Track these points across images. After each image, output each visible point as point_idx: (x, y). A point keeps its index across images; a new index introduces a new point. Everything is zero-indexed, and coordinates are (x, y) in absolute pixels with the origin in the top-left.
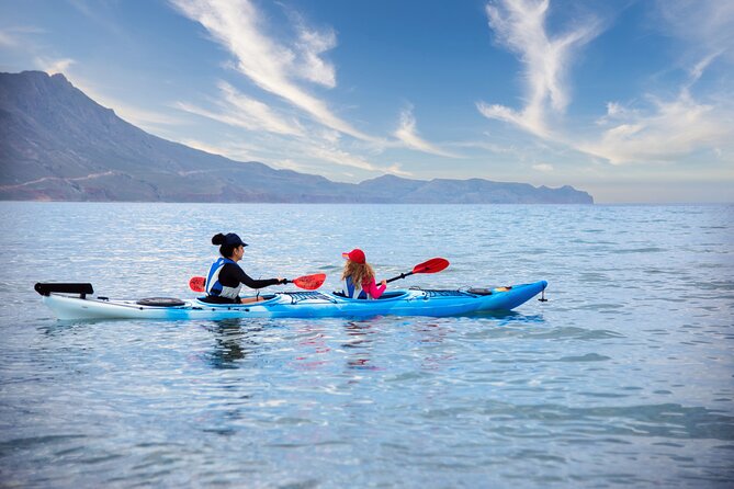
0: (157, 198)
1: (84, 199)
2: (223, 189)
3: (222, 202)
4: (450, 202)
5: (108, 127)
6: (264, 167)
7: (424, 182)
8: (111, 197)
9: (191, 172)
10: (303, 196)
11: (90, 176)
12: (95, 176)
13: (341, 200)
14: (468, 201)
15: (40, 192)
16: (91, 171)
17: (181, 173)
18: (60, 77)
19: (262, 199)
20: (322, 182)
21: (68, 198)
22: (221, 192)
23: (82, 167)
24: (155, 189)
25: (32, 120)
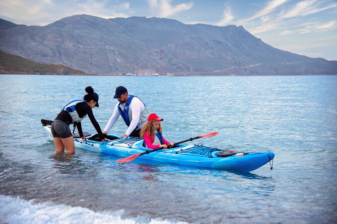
0: (277, 74)
1: (248, 75)
2: (305, 69)
3: (305, 75)
5: (259, 46)
8: (259, 74)
9: (292, 63)
11: (251, 66)
12: (253, 65)
15: (232, 72)
16: (252, 64)
17: (287, 64)
18: (241, 27)
21: (242, 74)
22: (304, 71)
23: (248, 62)
24: (276, 70)
25: (229, 44)
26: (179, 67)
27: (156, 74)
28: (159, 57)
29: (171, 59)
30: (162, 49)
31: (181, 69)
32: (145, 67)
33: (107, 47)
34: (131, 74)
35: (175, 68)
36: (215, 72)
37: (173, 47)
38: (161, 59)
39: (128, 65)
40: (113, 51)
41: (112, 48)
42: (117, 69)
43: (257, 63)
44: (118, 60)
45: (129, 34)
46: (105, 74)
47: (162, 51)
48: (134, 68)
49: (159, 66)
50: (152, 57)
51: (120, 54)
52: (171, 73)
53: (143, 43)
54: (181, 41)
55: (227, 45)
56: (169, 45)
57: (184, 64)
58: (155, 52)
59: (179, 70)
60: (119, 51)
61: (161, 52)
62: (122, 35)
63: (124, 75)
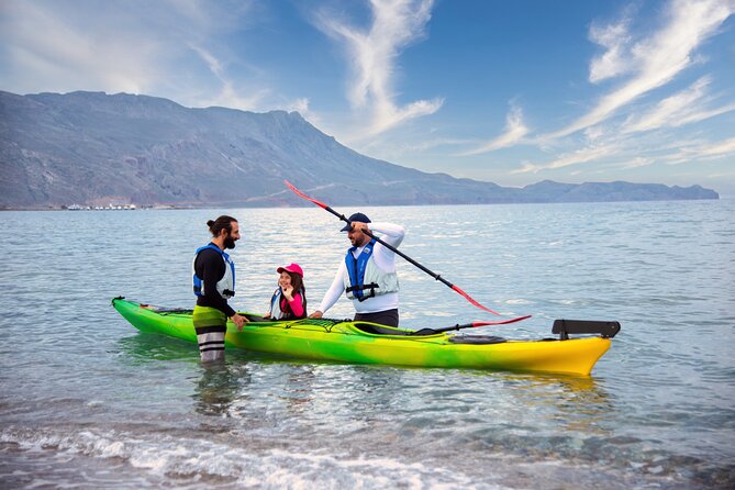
0: (366, 203)
2: (417, 194)
3: (416, 204)
4: (597, 200)
5: (330, 150)
6: (448, 178)
7: (575, 186)
9: (392, 183)
10: (479, 199)
11: (318, 188)
12: (321, 187)
13: (509, 200)
14: (613, 199)
15: (282, 201)
16: (319, 184)
17: (385, 184)
19: (447, 202)
20: (493, 187)
21: (302, 205)
22: (415, 197)
23: (312, 181)
24: (365, 196)
25: (275, 147)
26: (176, 191)
27: (133, 206)
28: (136, 172)
29: (161, 177)
30: (142, 156)
31: (183, 195)
32: (107, 192)
33: (24, 151)
34: (78, 206)
35: (170, 193)
36: (250, 200)
37: (164, 153)
38: (141, 175)
39: (72, 189)
40: (37, 160)
41: (35, 154)
42: (47, 196)
43: (330, 183)
44: (50, 178)
45: (72, 125)
46: (22, 207)
47: (142, 161)
48: (84, 195)
49: (137, 190)
50: (121, 173)
51: (54, 166)
52: (161, 203)
53: (101, 143)
54: (180, 141)
55: (271, 149)
56: (155, 147)
57: (188, 186)
58: (128, 161)
59: (178, 197)
60: (50, 160)
61: (140, 163)
62: (56, 129)
63: (64, 208)
